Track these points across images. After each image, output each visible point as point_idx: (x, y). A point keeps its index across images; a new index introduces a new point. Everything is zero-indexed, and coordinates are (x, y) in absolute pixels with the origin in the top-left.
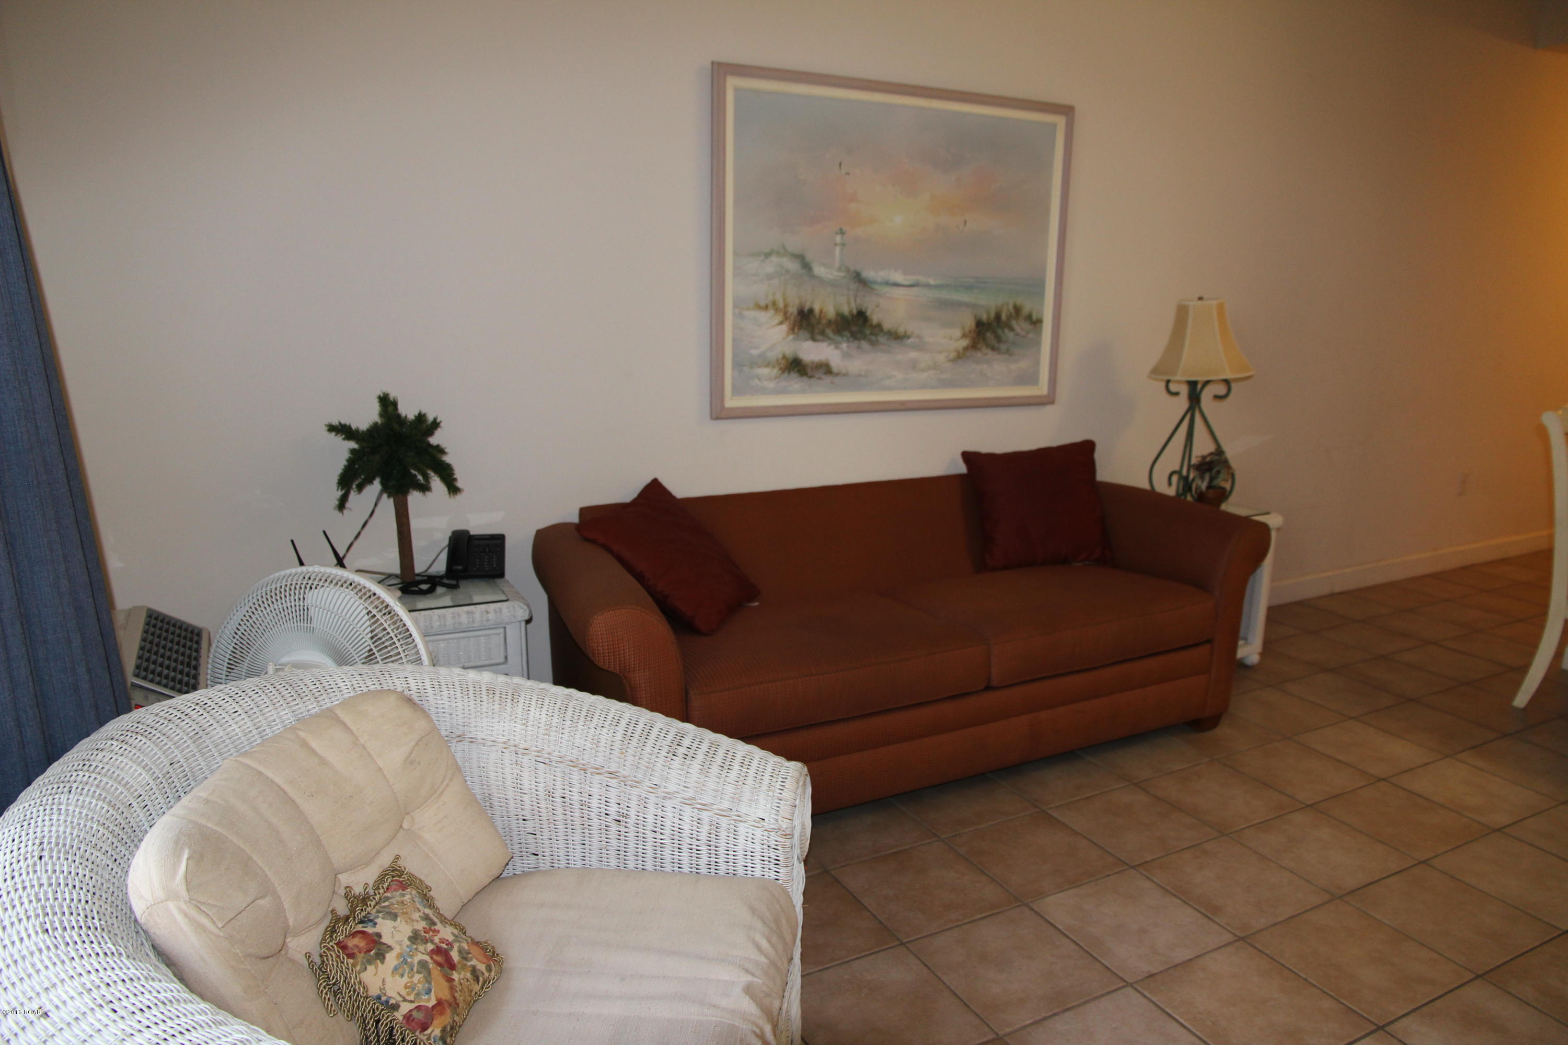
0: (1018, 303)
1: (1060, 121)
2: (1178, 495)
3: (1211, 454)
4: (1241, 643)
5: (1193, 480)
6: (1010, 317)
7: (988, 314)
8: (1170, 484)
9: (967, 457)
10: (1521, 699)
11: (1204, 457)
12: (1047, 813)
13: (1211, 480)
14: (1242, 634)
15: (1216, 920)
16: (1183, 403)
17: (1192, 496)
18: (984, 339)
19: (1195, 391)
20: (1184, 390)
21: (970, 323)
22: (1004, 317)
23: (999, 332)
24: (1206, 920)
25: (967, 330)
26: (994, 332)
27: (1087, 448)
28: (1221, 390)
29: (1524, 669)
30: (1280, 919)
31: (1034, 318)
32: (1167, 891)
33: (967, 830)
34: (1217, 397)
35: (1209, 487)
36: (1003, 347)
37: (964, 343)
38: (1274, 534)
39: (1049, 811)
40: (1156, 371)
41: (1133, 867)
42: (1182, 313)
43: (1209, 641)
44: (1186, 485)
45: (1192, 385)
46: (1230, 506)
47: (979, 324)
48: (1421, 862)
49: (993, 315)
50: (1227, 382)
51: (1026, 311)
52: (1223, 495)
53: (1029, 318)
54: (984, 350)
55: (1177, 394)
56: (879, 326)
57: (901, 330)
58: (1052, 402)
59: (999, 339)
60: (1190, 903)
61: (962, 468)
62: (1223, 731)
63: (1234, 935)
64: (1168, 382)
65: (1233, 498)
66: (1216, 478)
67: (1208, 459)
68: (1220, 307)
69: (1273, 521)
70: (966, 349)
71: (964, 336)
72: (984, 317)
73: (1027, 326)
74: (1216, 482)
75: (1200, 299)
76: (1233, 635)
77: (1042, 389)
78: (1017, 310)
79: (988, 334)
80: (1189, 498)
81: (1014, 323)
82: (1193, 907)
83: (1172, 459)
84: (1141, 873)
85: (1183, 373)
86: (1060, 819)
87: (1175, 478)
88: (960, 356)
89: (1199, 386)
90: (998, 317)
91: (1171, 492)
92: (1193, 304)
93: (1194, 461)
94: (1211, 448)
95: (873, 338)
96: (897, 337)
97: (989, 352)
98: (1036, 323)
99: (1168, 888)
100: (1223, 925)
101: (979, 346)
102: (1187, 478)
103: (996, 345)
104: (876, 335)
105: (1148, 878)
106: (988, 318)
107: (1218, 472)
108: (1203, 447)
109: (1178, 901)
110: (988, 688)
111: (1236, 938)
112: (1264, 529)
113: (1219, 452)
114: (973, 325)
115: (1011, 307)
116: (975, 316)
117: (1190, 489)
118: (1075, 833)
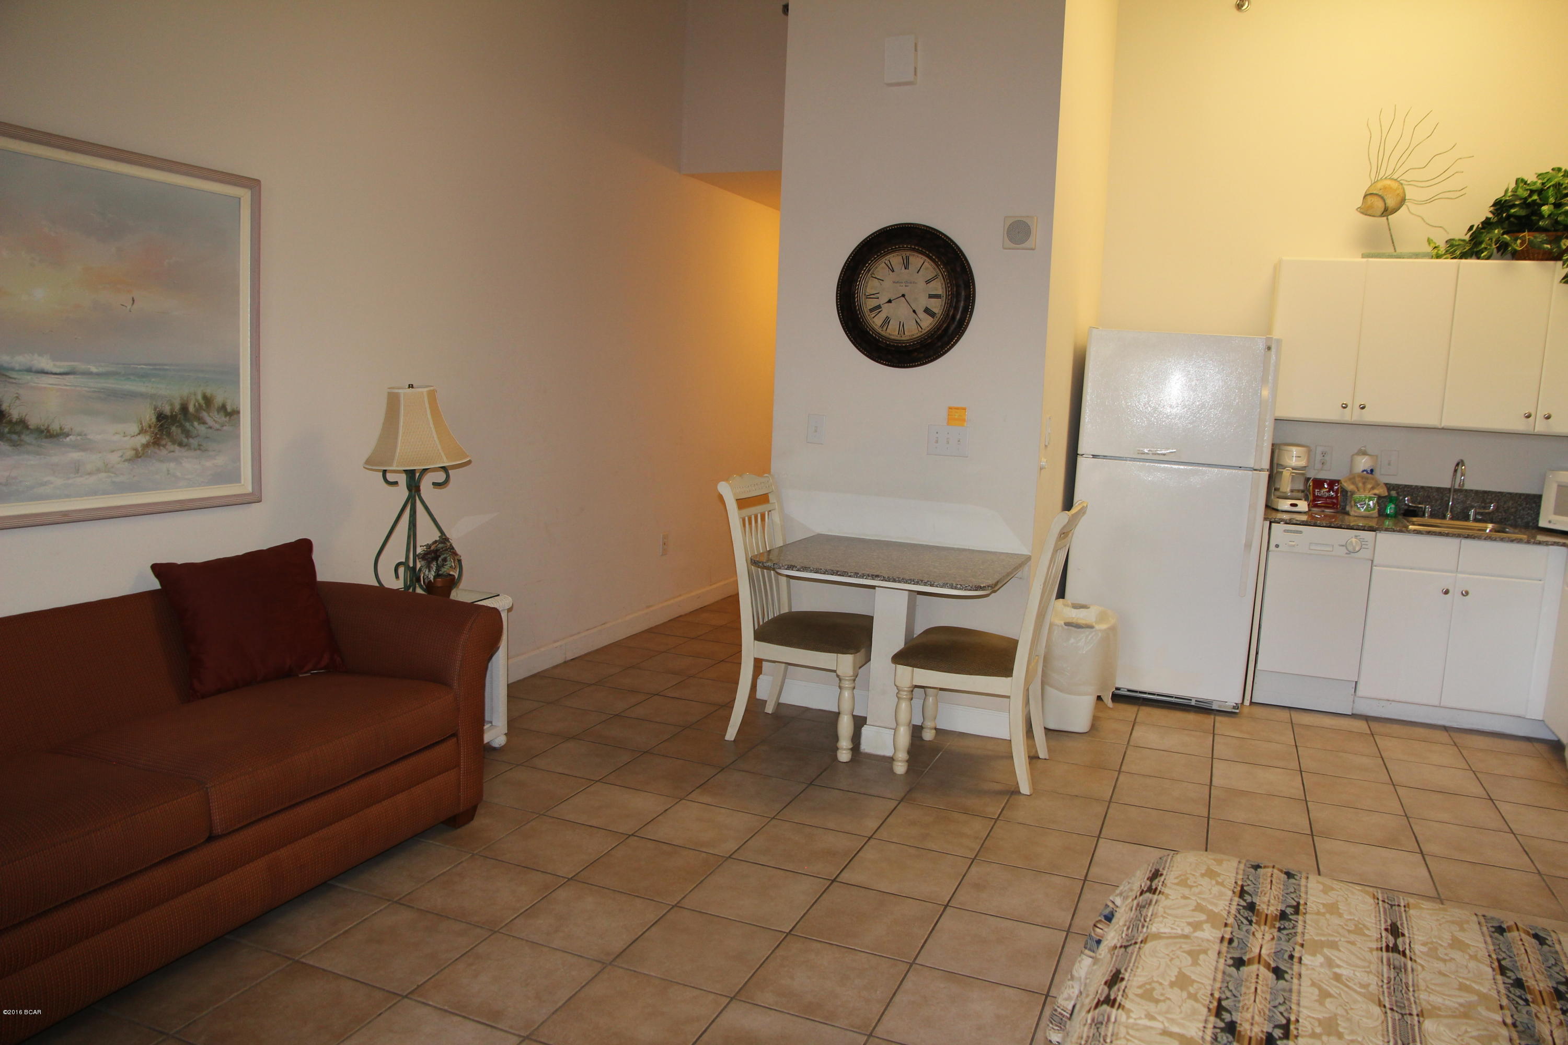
0: (209, 392)
1: (245, 195)
2: (407, 587)
3: (435, 542)
4: (486, 727)
5: (420, 570)
6: (199, 409)
7: (172, 404)
8: (397, 577)
9: (158, 569)
10: (731, 733)
11: (429, 546)
12: (303, 963)
13: (438, 569)
14: (487, 718)
15: (500, 1026)
16: (402, 492)
17: (421, 587)
18: (169, 434)
19: (413, 480)
20: (402, 479)
21: (149, 416)
22: (191, 409)
23: (187, 425)
24: (489, 1029)
25: (145, 424)
26: (181, 426)
27: (303, 548)
28: (441, 477)
29: (730, 705)
30: (560, 1004)
31: (229, 409)
32: (446, 1011)
33: (204, 1013)
34: (436, 485)
35: (437, 576)
36: (194, 442)
37: (144, 439)
38: (504, 615)
39: (303, 960)
40: (370, 463)
41: (406, 996)
42: (393, 402)
43: (454, 735)
44: (414, 576)
45: (410, 474)
46: (459, 595)
47: (161, 417)
48: (673, 907)
49: (177, 407)
50: (444, 469)
51: (218, 400)
52: (452, 582)
53: (223, 408)
54: (170, 446)
55: (396, 483)
56: (22, 424)
57: (55, 427)
58: (260, 501)
59: (187, 434)
60: (471, 1017)
61: (154, 584)
62: (480, 821)
63: (519, 1036)
64: (385, 472)
65: (463, 584)
66: (443, 565)
67: (433, 548)
68: (432, 395)
69: (500, 603)
70: (146, 446)
71: (142, 431)
72: (167, 410)
73: (221, 418)
74: (444, 570)
75: (411, 386)
76: (478, 720)
77: (246, 486)
78: (208, 400)
79: (174, 429)
80: (419, 591)
81: (204, 414)
82: (474, 1020)
83: (397, 551)
84: (416, 1001)
85: (399, 463)
86: (317, 965)
87: (401, 570)
88: (139, 455)
89: (417, 475)
90: (184, 409)
91: (398, 584)
92: (404, 392)
93: (419, 550)
94: (436, 536)
95: (15, 437)
96: (48, 434)
97: (177, 447)
98: (232, 414)
99: (446, 1008)
100: (507, 1029)
101: (163, 442)
102: (414, 568)
103: (185, 440)
104: (19, 434)
105: (423, 1003)
106: (172, 410)
107: (445, 560)
108: (427, 536)
109: (459, 1018)
110: (211, 838)
111: (521, 1039)
112: (495, 612)
113: (444, 539)
114: (154, 420)
115: (200, 397)
116: (155, 409)
117: (418, 580)
118: (337, 976)
